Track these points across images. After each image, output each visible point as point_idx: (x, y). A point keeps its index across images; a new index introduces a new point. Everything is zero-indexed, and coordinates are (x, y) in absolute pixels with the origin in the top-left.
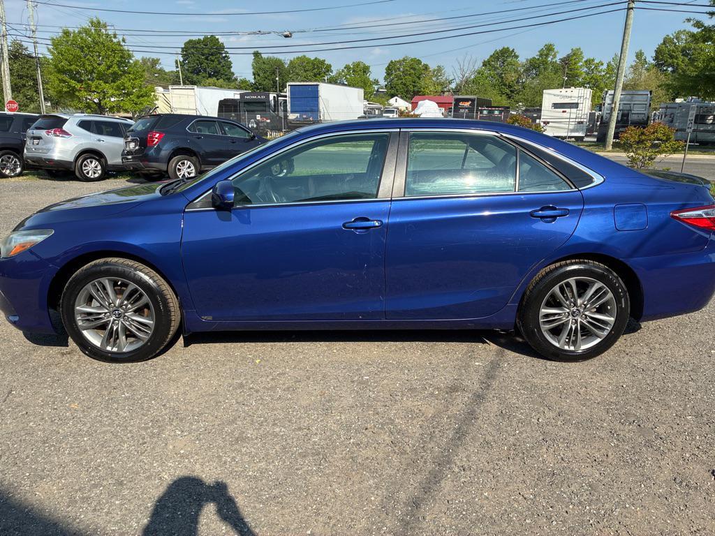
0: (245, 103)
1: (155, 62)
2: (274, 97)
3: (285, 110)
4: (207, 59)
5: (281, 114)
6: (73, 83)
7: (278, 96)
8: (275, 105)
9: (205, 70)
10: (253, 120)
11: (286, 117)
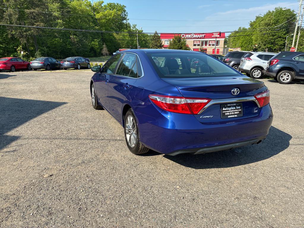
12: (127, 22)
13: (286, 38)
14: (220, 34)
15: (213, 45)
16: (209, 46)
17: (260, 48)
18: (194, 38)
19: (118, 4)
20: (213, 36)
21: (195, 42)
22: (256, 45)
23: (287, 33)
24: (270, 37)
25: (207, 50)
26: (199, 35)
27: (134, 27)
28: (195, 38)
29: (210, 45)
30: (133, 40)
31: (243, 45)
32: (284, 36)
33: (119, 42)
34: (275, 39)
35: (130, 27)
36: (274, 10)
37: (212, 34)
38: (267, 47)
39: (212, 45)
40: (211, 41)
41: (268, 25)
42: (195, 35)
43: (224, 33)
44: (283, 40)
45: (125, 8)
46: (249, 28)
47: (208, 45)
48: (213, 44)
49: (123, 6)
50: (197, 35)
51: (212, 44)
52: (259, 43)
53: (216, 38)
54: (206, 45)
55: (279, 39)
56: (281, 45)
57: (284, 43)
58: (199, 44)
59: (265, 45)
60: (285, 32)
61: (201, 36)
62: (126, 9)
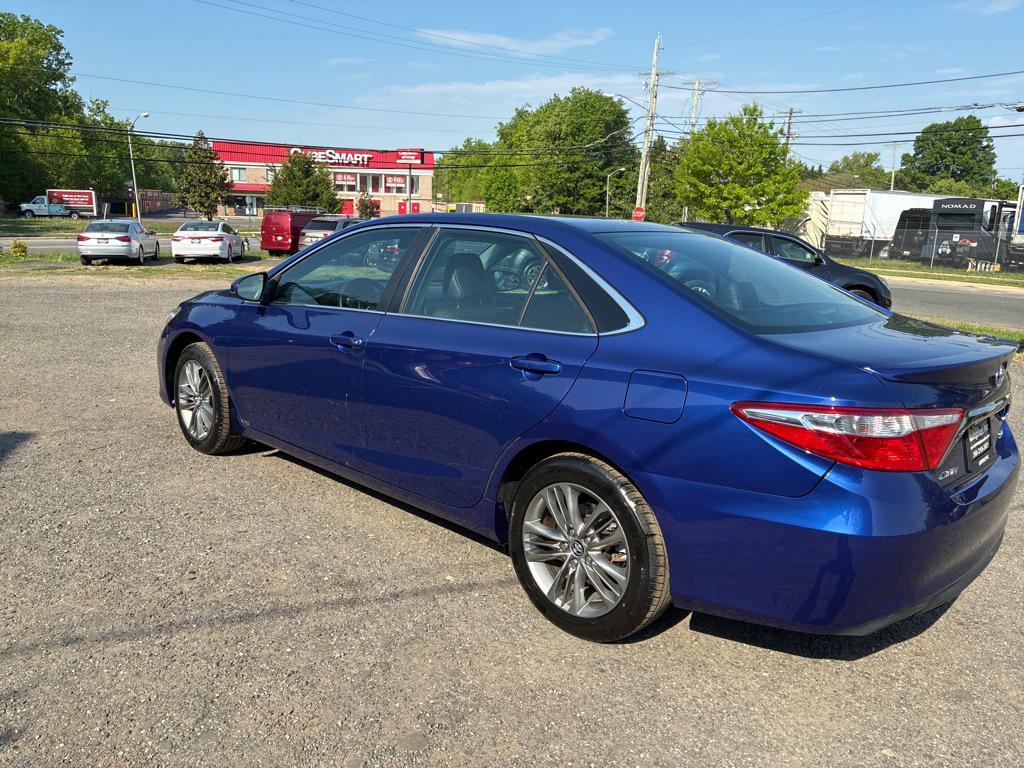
0: (940, 215)
1: (872, 158)
2: (994, 207)
3: (1010, 229)
4: (953, 151)
5: (1002, 234)
6: (703, 187)
7: (1001, 205)
8: (992, 220)
9: (947, 167)
10: (946, 242)
11: (1009, 238)
12: (70, 89)
13: (604, 180)
14: (422, 155)
15: (399, 190)
16: (386, 192)
17: (540, 207)
18: (334, 164)
19: (28, 19)
20: (399, 161)
21: (340, 176)
22: (529, 198)
23: (607, 164)
24: (563, 175)
25: (382, 207)
26: (350, 155)
27: (99, 108)
28: (339, 164)
29: (388, 189)
30: (101, 158)
31: (493, 195)
32: (601, 174)
33: (40, 164)
34: (577, 181)
35: (79, 108)
36: (570, 95)
37: (397, 154)
38: (558, 205)
39: (394, 190)
40: (392, 176)
41: (554, 137)
42: (337, 155)
43: (431, 153)
44: (597, 184)
45: (58, 37)
46: (496, 144)
47: (382, 189)
48: (398, 185)
49: (52, 28)
50: (344, 155)
51: (394, 185)
52: (536, 192)
53: (410, 167)
54: (376, 188)
55: (586, 181)
56: (593, 199)
57: (600, 195)
58: (354, 183)
59: (550, 197)
60: (601, 163)
61: (358, 158)
62: (61, 40)
